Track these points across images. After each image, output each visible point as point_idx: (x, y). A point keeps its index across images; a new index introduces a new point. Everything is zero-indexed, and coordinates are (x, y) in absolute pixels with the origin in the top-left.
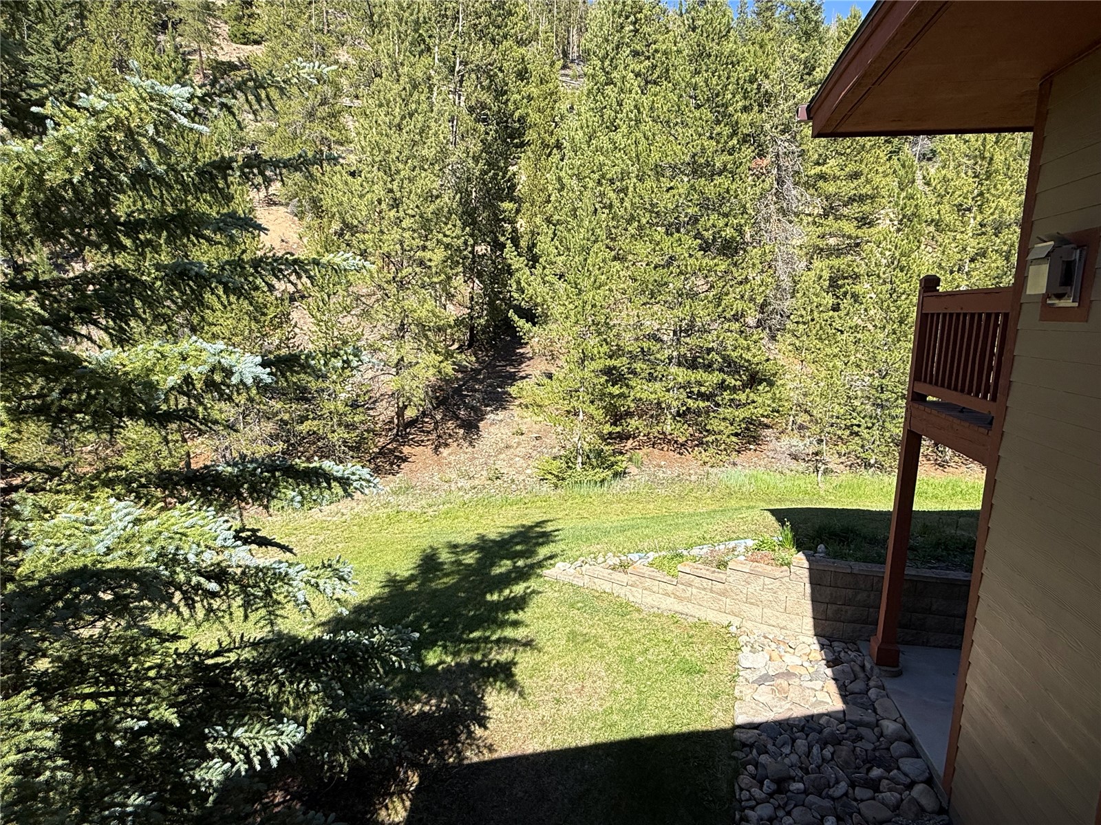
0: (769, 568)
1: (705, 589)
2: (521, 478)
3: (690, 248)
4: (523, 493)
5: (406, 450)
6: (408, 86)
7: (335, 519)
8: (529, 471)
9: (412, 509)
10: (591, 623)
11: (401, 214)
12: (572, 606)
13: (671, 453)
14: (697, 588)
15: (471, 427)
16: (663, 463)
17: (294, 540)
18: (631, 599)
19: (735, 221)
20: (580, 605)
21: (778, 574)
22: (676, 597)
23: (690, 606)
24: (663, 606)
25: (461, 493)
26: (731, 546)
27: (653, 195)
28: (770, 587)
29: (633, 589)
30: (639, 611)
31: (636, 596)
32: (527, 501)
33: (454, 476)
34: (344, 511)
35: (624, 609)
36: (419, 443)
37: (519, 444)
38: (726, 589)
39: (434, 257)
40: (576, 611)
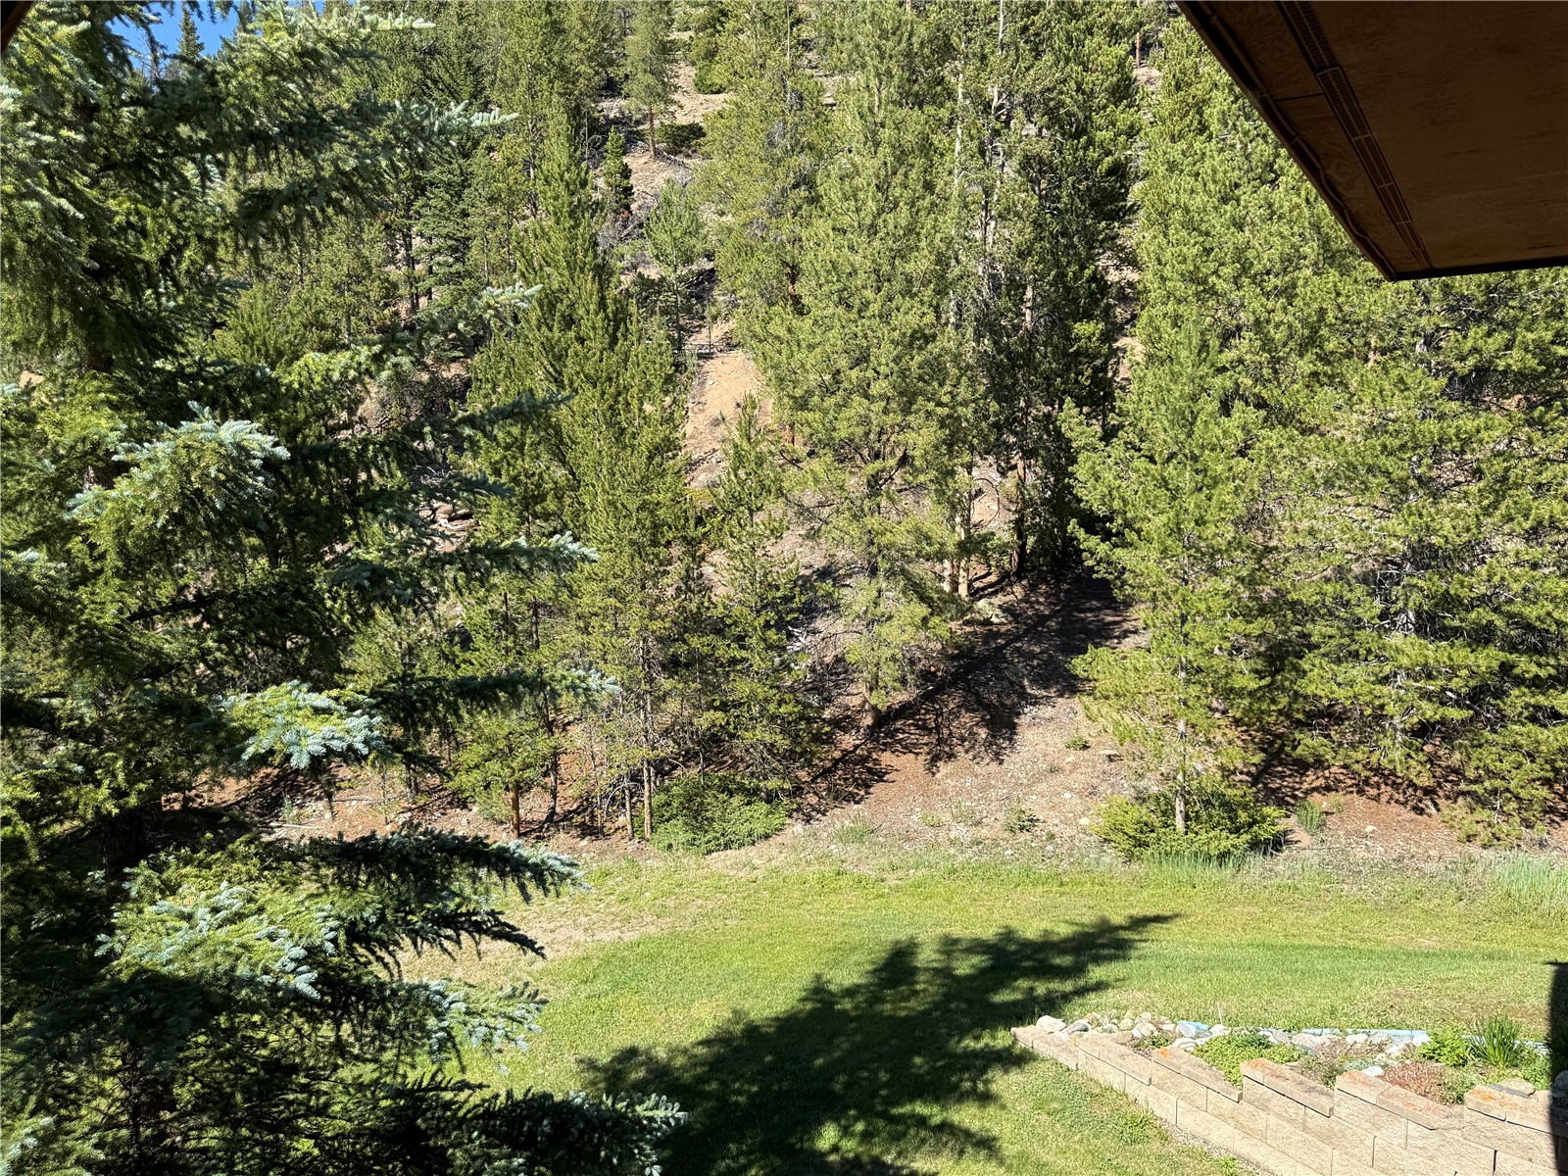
0: (1423, 1102)
1: (1291, 1121)
2: (1068, 832)
3: (1422, 396)
4: (1065, 865)
5: (887, 758)
6: (890, 159)
7: (741, 874)
8: (1084, 821)
9: (864, 870)
10: (1063, 1144)
11: (870, 374)
12: (1040, 1106)
13: (1394, 808)
14: (1279, 1116)
15: (1002, 724)
16: (1369, 828)
17: (672, 904)
18: (1158, 1113)
19: (1530, 336)
20: (1055, 1105)
21: (1436, 1120)
22: (1239, 1126)
23: (1264, 1149)
24: (1214, 1139)
25: (952, 851)
26: (1376, 1040)
27: (1341, 300)
28: (1420, 1143)
29: (1162, 1093)
30: (1165, 1138)
31: (1163, 1106)
32: (1066, 879)
33: (946, 817)
34: (757, 862)
35: (1139, 1128)
36: (908, 749)
37: (1075, 766)
38: (1331, 1130)
39: (920, 441)
40: (1044, 1117)
